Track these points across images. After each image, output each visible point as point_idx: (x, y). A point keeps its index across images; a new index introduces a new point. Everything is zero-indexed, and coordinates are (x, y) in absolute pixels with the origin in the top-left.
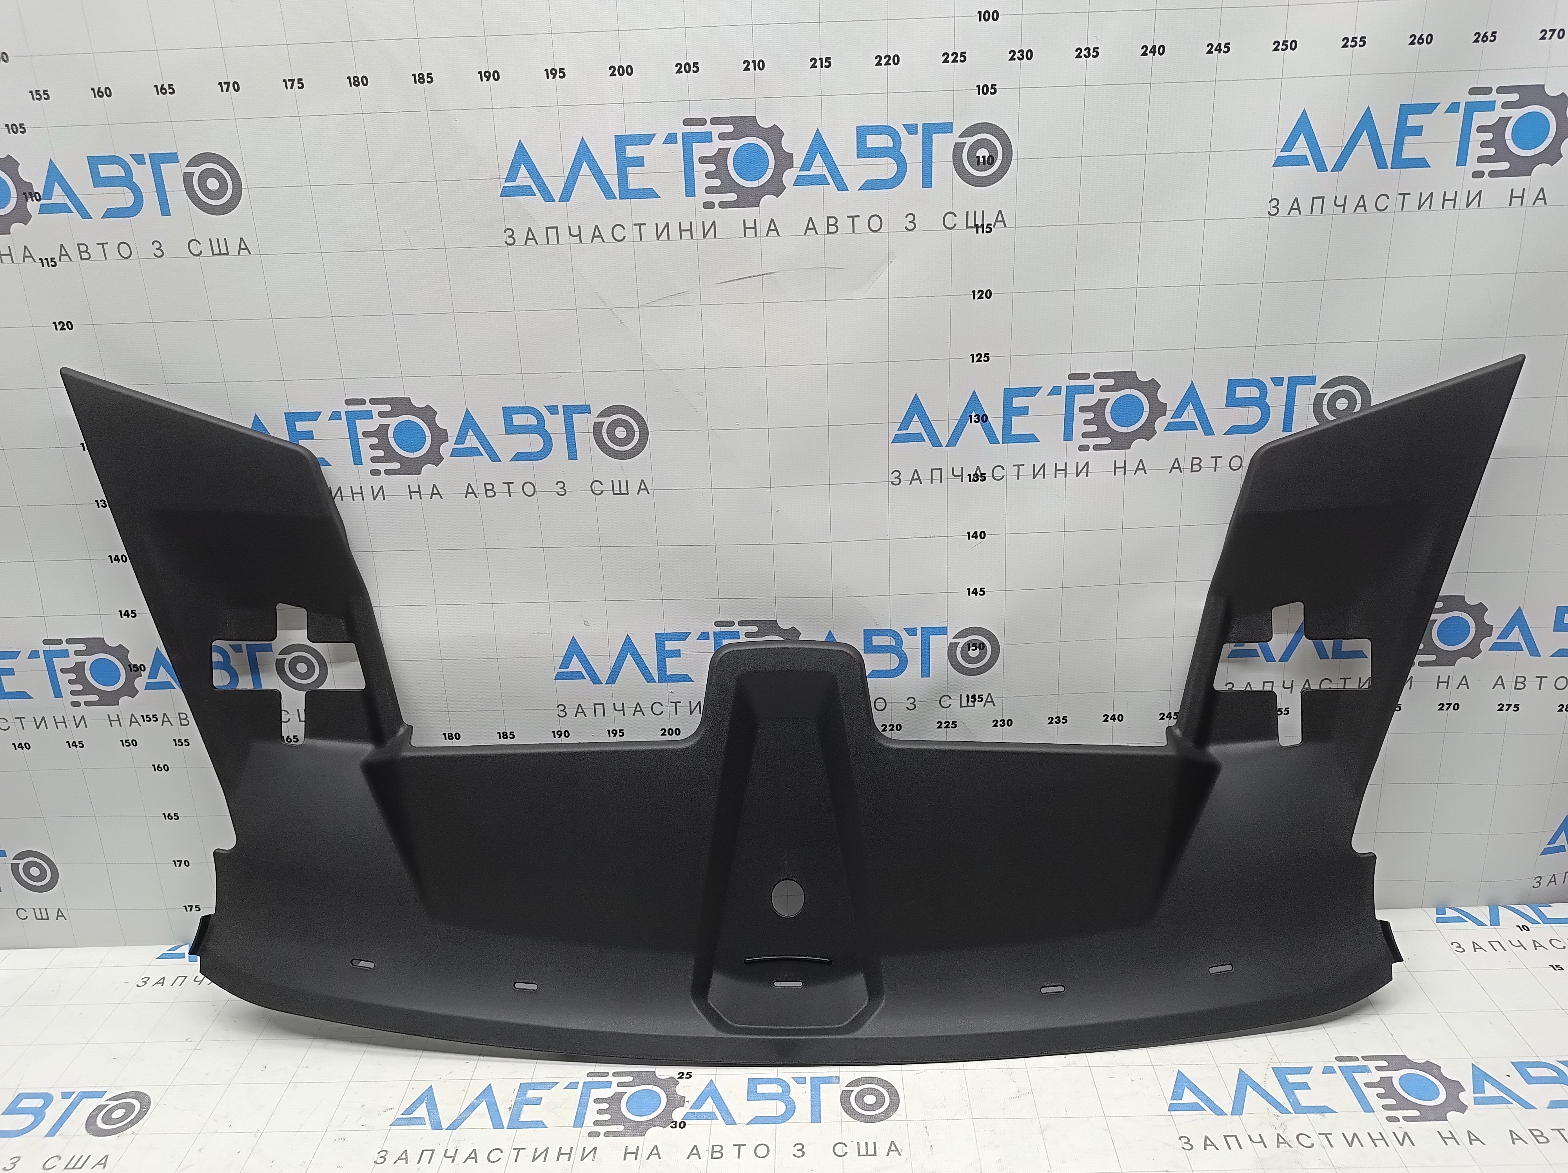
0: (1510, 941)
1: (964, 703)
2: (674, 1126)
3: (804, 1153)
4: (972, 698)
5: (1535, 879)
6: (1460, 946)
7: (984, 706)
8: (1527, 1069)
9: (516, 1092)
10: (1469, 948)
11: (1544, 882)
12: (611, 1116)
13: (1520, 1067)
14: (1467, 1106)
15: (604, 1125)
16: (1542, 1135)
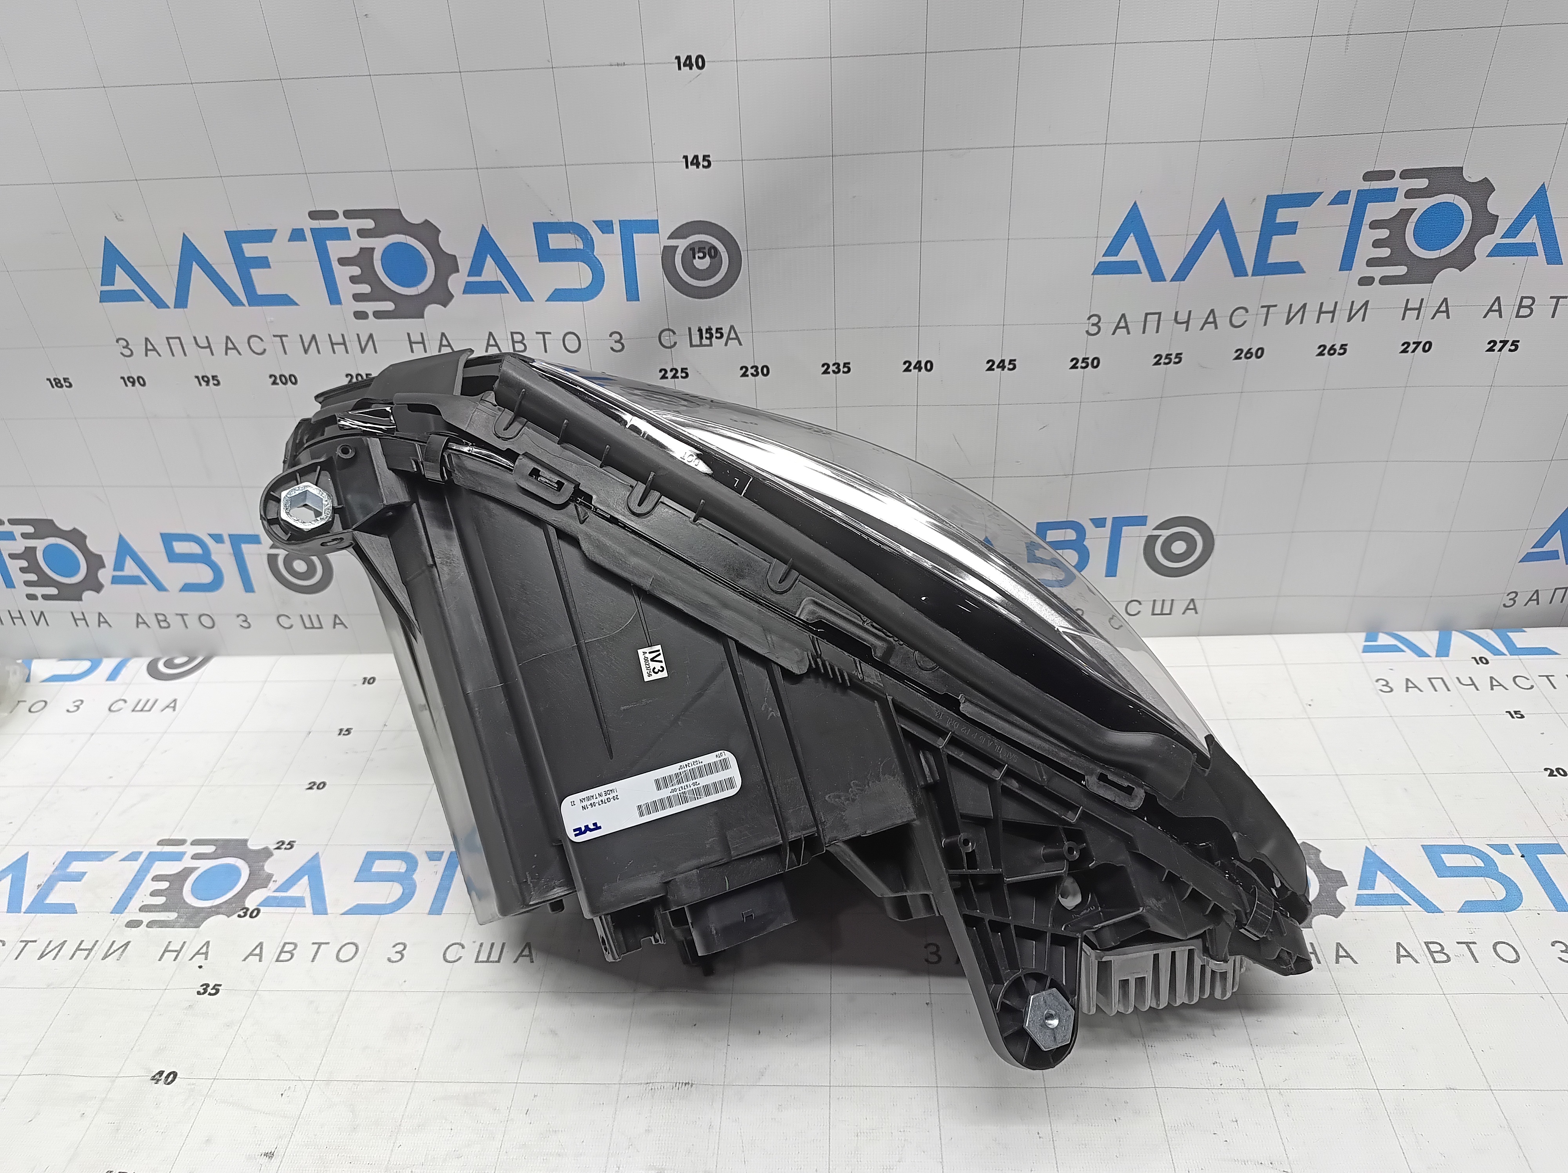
0: (1458, 678)
1: (696, 340)
2: (242, 914)
3: (403, 956)
4: (707, 332)
5: (1508, 595)
6: (1387, 685)
7: (726, 344)
8: (1442, 855)
9: (57, 864)
10: (1398, 684)
11: (1521, 600)
12: (167, 900)
13: (1433, 853)
14: (1345, 908)
15: (152, 912)
16: (1442, 951)
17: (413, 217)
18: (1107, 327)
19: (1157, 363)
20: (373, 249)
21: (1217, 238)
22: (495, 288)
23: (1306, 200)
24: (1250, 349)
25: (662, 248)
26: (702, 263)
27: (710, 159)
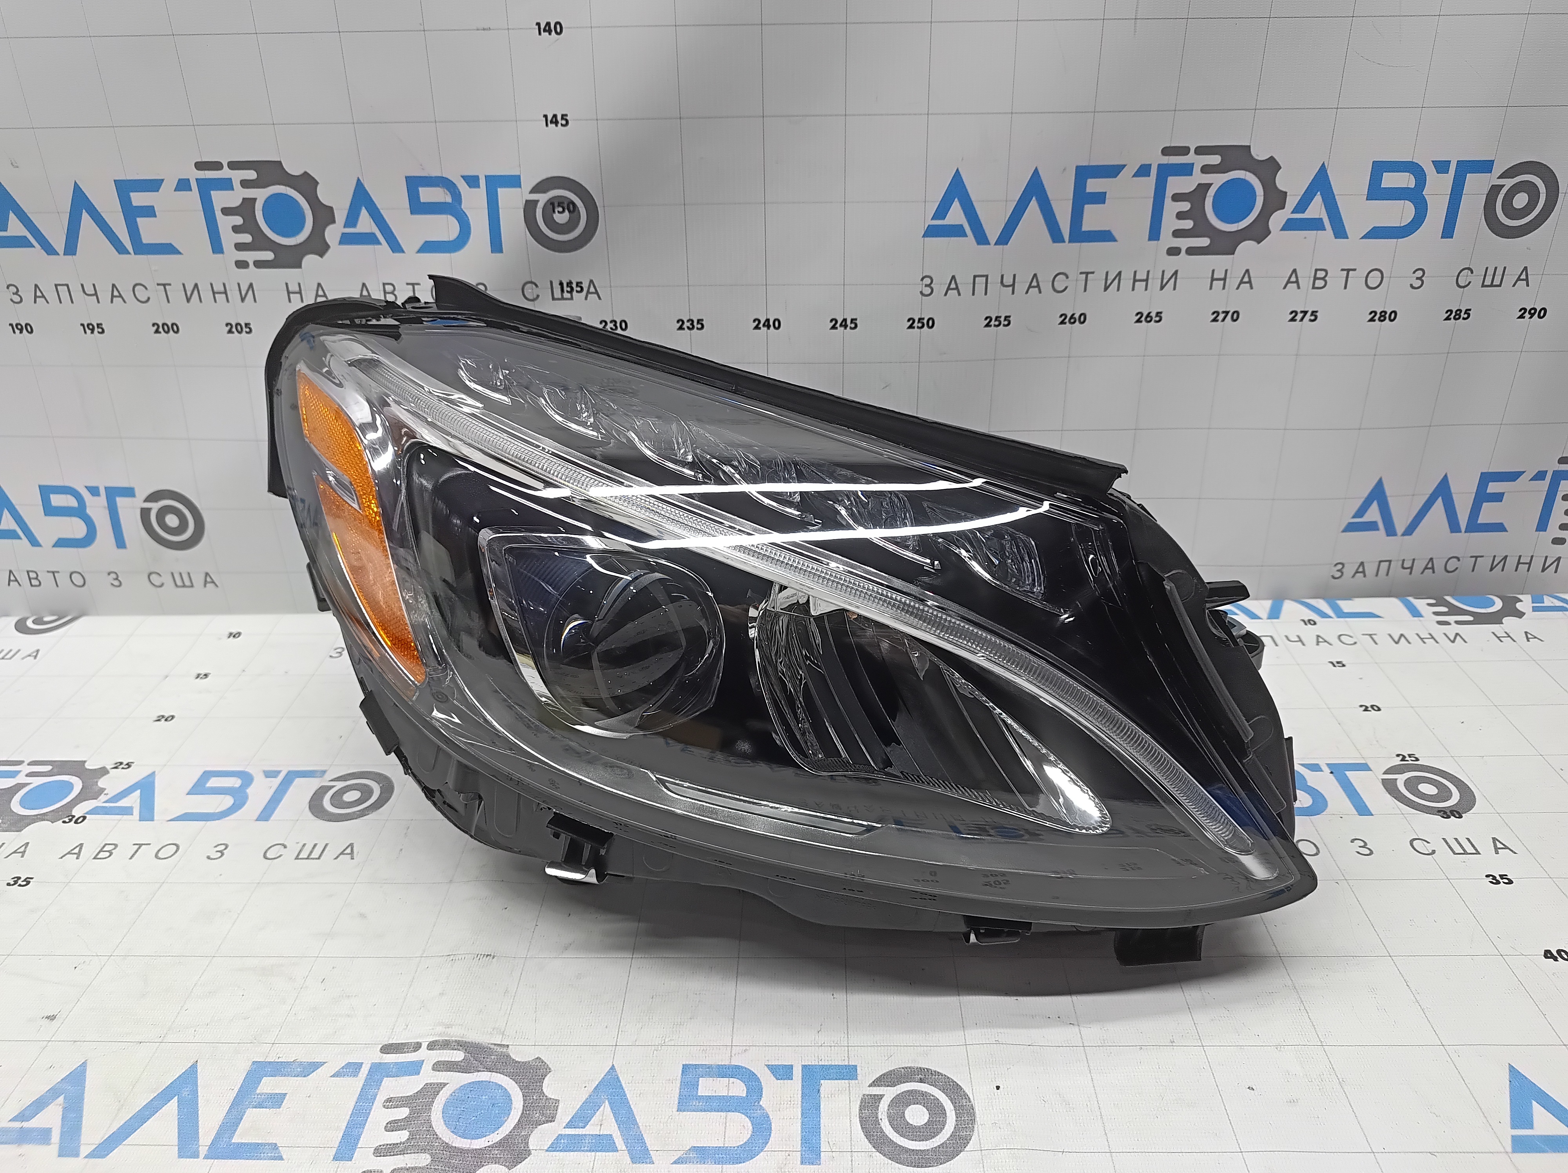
17: (293, 169)
18: (939, 288)
19: (988, 325)
20: (255, 199)
21: (1034, 205)
22: (368, 239)
23: (1112, 171)
24: (1073, 314)
25: (524, 203)
26: (562, 218)
27: (568, 118)
